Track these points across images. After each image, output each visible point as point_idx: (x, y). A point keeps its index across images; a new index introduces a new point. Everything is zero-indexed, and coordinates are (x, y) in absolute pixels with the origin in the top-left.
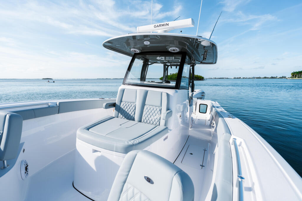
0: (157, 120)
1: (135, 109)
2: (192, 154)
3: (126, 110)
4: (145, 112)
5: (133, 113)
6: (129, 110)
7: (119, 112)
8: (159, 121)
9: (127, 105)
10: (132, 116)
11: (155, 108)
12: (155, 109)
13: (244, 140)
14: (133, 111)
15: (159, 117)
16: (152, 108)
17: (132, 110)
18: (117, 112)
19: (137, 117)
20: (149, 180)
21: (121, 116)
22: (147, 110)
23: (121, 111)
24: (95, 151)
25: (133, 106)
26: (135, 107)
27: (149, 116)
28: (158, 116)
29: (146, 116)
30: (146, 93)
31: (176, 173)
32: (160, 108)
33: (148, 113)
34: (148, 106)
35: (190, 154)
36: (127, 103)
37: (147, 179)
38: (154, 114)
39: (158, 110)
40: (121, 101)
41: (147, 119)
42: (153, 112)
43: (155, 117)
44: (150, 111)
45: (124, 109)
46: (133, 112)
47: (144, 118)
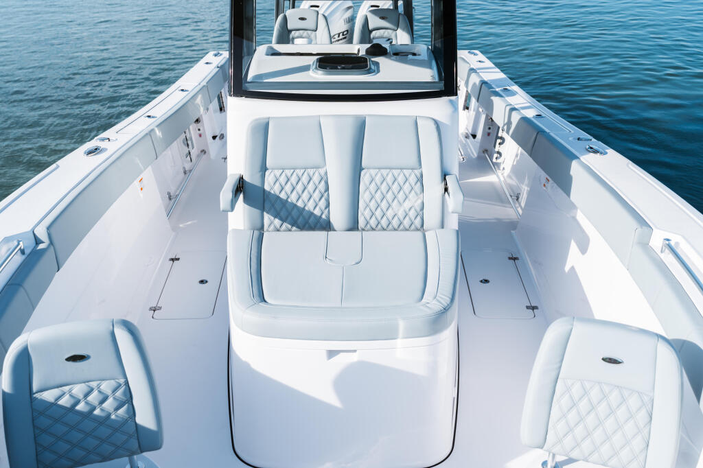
0: (412, 214)
1: (327, 189)
2: (486, 281)
3: (293, 198)
4: (367, 192)
5: (322, 203)
6: (305, 196)
7: (263, 209)
8: (421, 213)
9: (294, 179)
10: (321, 217)
11: (402, 175)
12: (401, 179)
13: (684, 237)
14: (322, 196)
15: (419, 201)
16: (390, 174)
17: (316, 195)
18: (256, 212)
19: (338, 216)
20: (611, 361)
21: (277, 222)
22: (373, 187)
23: (273, 205)
25: (316, 179)
26: (327, 183)
27: (384, 205)
28: (413, 201)
29: (373, 205)
30: (361, 127)
32: (417, 172)
33: (378, 196)
34: (373, 172)
35: (481, 281)
36: (288, 172)
38: (401, 196)
39: (413, 179)
40: (264, 169)
41: (378, 213)
42: (395, 187)
43: (407, 205)
44: (384, 188)
45: (283, 196)
46: (323, 199)
47: (367, 213)
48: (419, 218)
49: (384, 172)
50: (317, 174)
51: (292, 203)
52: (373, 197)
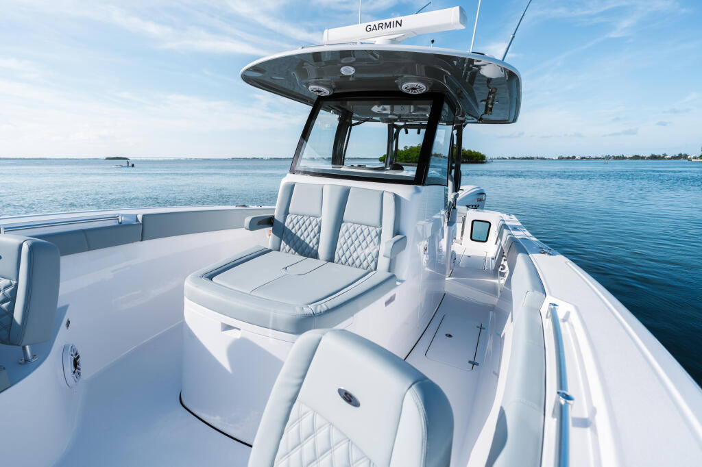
0: (370, 258)
1: (319, 232)
2: (450, 336)
3: (299, 234)
4: (343, 238)
5: (314, 241)
6: (306, 234)
7: (281, 238)
8: (376, 259)
9: (301, 222)
10: (313, 248)
11: (367, 229)
12: (366, 232)
13: (576, 308)
14: (315, 235)
15: (375, 250)
16: (360, 228)
17: (312, 235)
18: (277, 238)
19: (323, 250)
20: (348, 398)
21: (288, 247)
22: (347, 235)
23: (287, 236)
24: (227, 327)
25: (314, 224)
26: (320, 228)
27: (352, 248)
28: (372, 249)
29: (345, 247)
30: (346, 193)
31: (413, 384)
32: (378, 230)
33: (349, 242)
34: (349, 225)
35: (446, 335)
36: (299, 217)
37: (344, 394)
38: (364, 244)
39: (373, 234)
40: (287, 213)
41: (348, 254)
42: (361, 238)
43: (367, 251)
44: (354, 236)
45: (293, 231)
46: (316, 238)
47: (340, 253)
48: (374, 263)
49: (356, 226)
50: (315, 221)
51: (298, 237)
52: (346, 242)
